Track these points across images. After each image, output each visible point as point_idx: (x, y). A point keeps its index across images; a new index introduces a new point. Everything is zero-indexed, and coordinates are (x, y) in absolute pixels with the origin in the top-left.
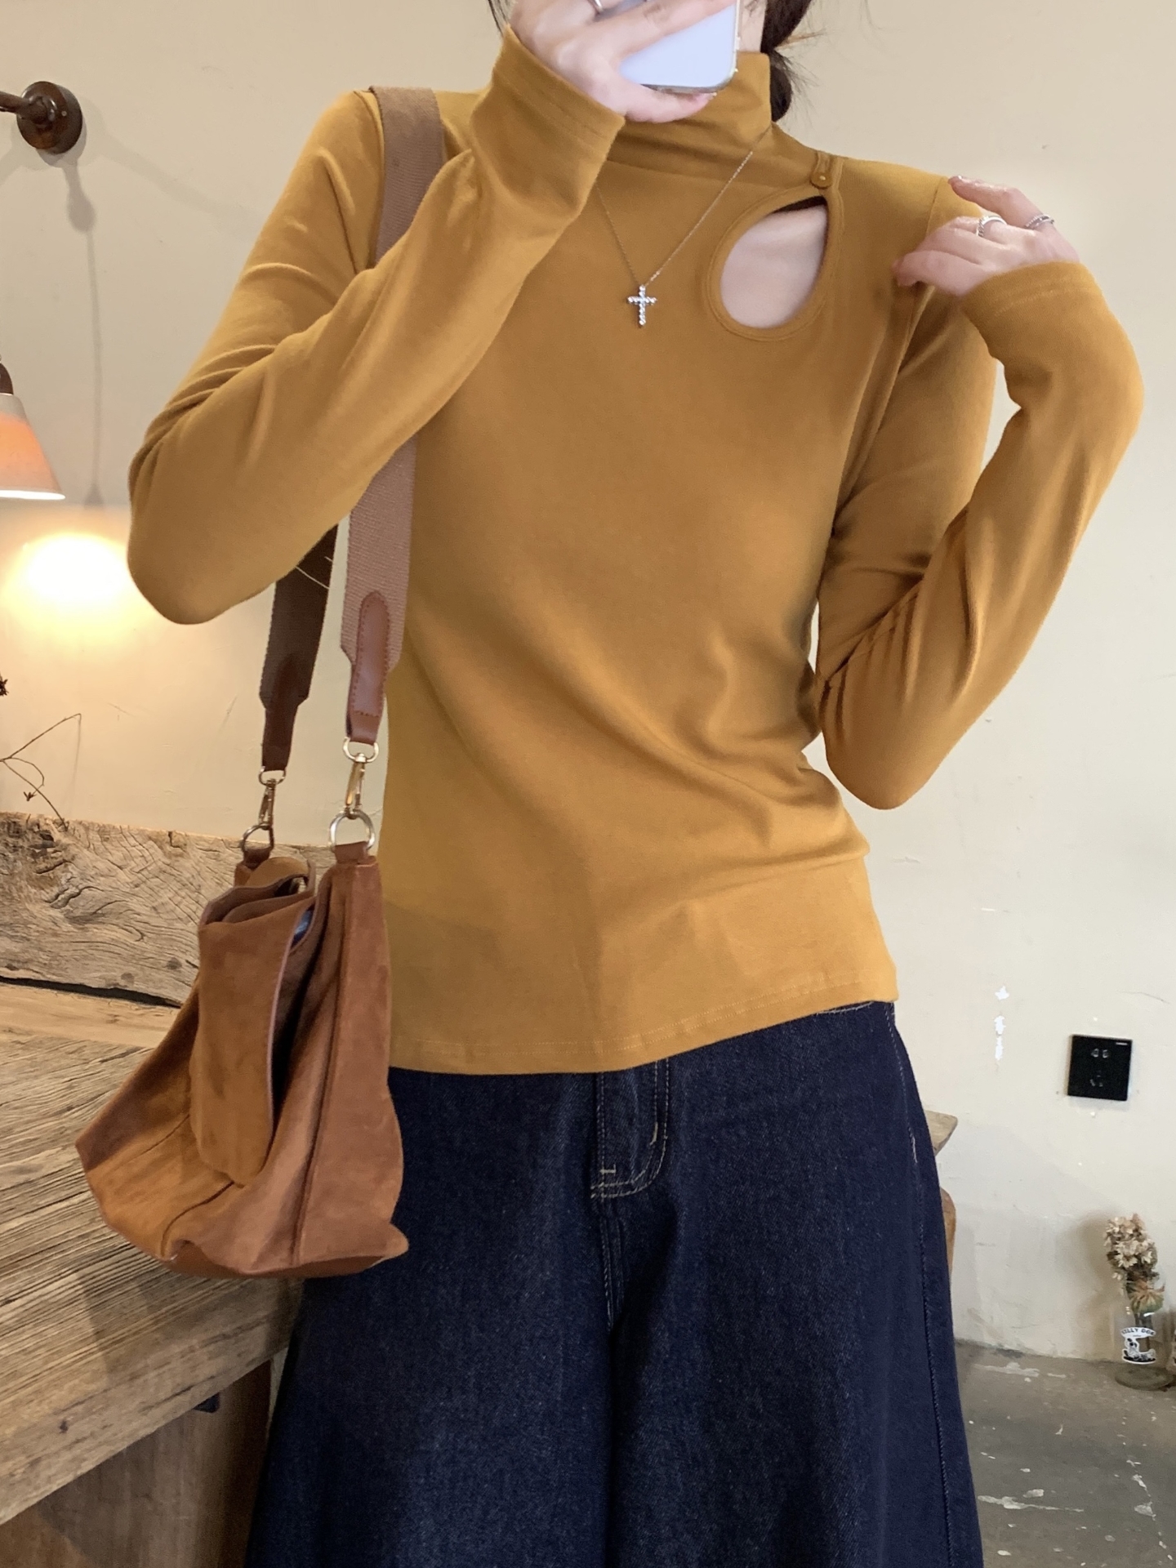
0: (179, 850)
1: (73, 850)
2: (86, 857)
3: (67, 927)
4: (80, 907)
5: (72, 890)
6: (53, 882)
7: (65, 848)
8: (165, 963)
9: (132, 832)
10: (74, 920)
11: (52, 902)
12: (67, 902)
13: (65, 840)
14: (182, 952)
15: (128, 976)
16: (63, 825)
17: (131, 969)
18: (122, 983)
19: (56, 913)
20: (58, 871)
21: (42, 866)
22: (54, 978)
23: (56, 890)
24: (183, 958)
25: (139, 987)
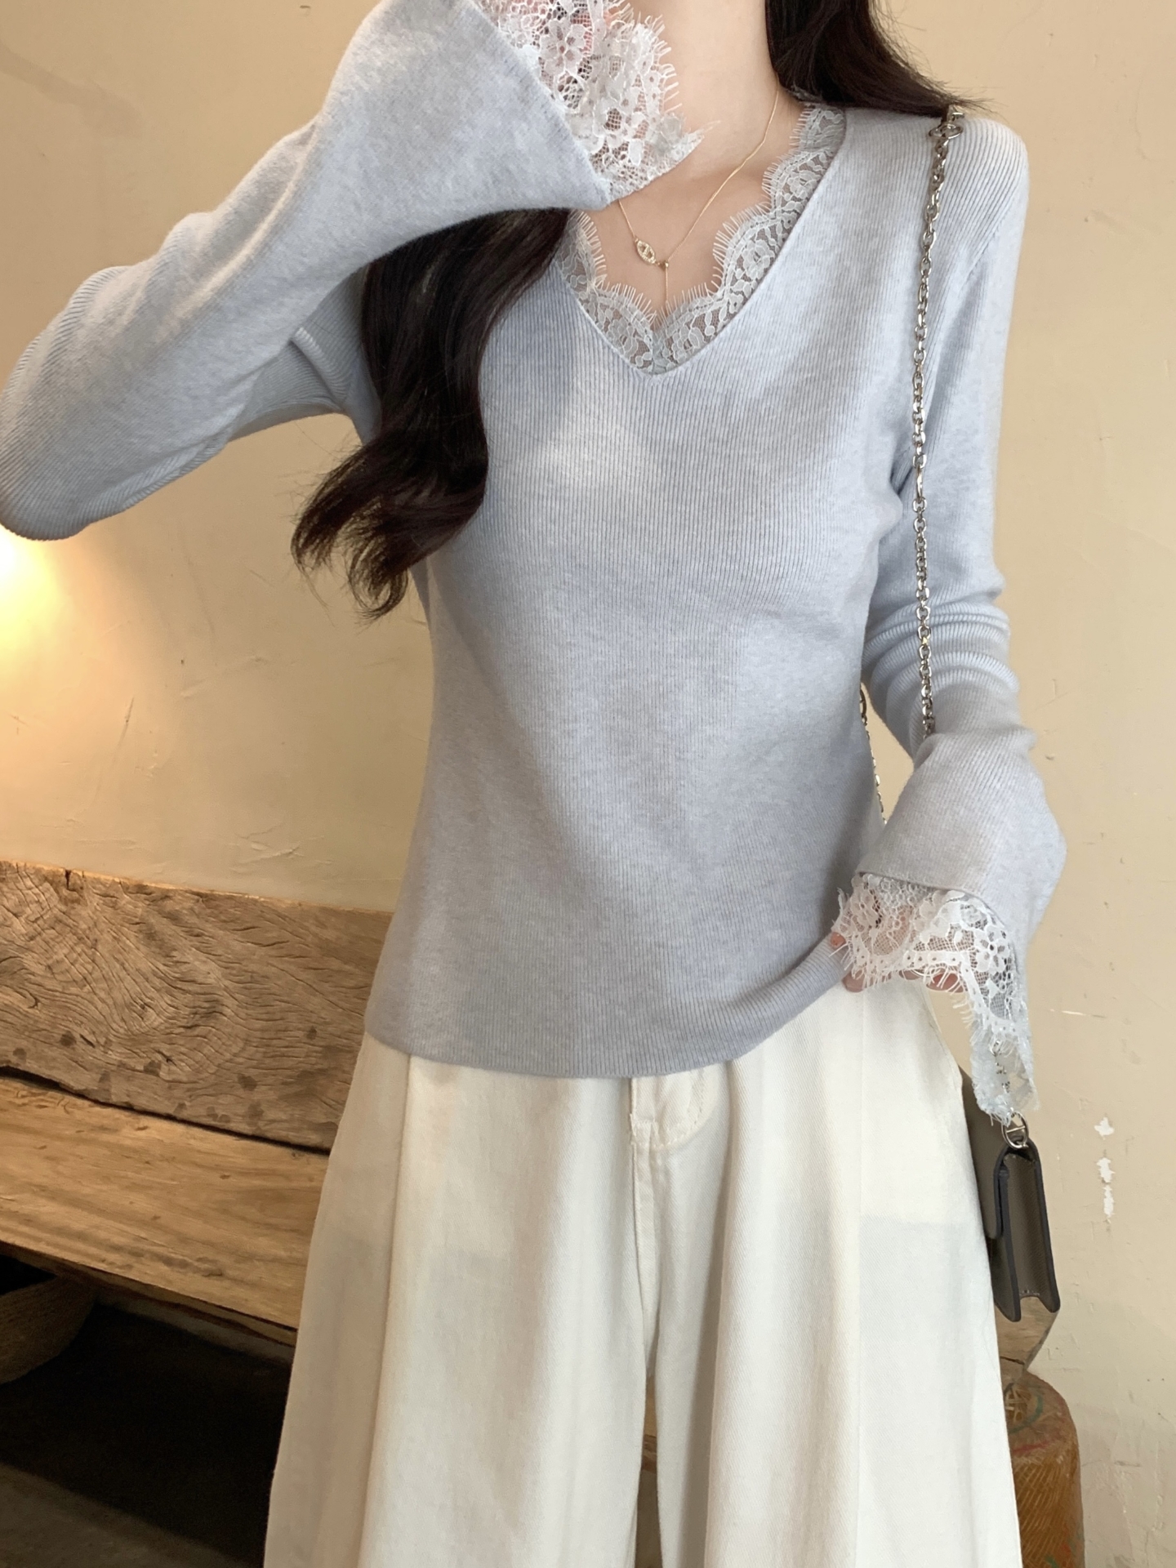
0: (75, 895)
8: (59, 1037)
9: (27, 871)
14: (76, 1024)
15: (20, 1052)
17: (24, 1044)
18: (14, 1060)
24: (77, 1031)
25: (31, 1066)
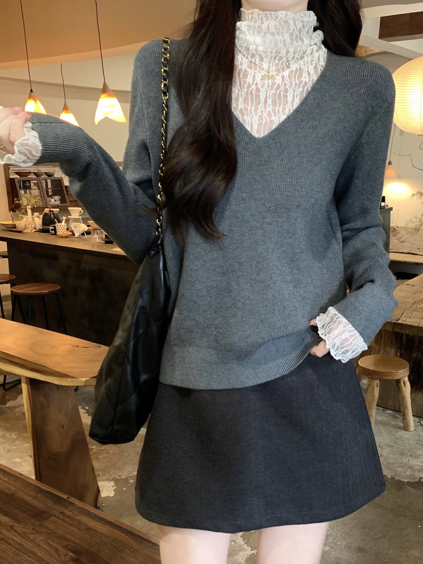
1: (399, 231)
2: (402, 232)
3: (399, 243)
4: (402, 240)
5: (400, 237)
6: (396, 236)
7: (398, 231)
8: (417, 248)
9: (409, 228)
10: (400, 242)
11: (396, 239)
12: (399, 239)
13: (398, 229)
15: (411, 251)
16: (397, 227)
17: (411, 250)
18: (410, 252)
19: (397, 241)
20: (397, 234)
21: (394, 234)
22: (398, 251)
23: (397, 237)
24: (420, 248)
25: (412, 252)
